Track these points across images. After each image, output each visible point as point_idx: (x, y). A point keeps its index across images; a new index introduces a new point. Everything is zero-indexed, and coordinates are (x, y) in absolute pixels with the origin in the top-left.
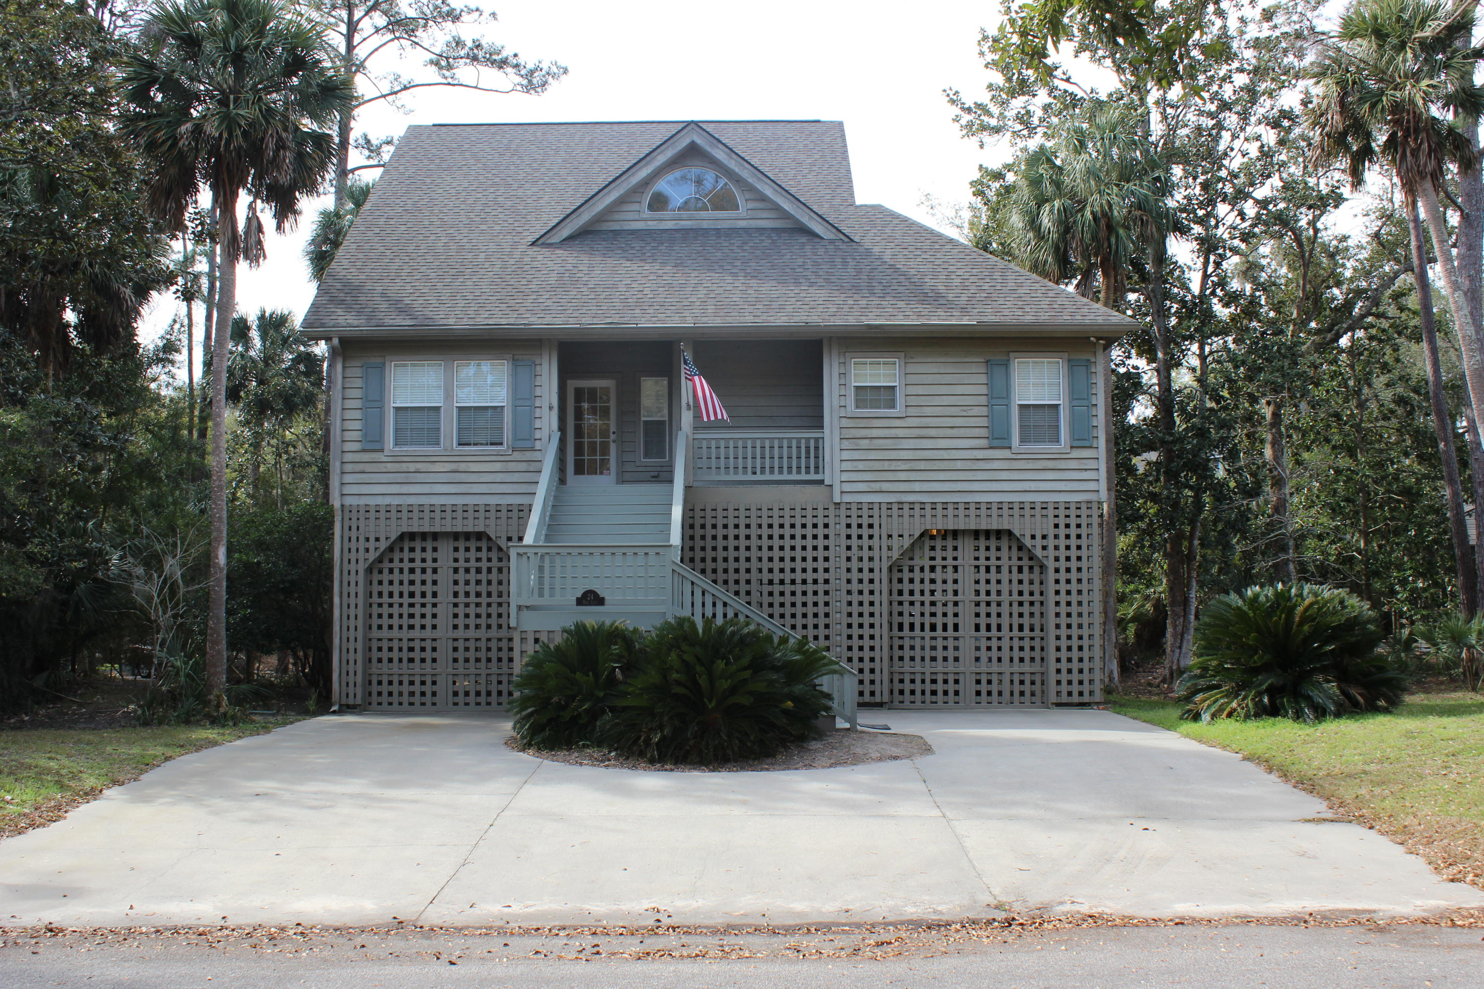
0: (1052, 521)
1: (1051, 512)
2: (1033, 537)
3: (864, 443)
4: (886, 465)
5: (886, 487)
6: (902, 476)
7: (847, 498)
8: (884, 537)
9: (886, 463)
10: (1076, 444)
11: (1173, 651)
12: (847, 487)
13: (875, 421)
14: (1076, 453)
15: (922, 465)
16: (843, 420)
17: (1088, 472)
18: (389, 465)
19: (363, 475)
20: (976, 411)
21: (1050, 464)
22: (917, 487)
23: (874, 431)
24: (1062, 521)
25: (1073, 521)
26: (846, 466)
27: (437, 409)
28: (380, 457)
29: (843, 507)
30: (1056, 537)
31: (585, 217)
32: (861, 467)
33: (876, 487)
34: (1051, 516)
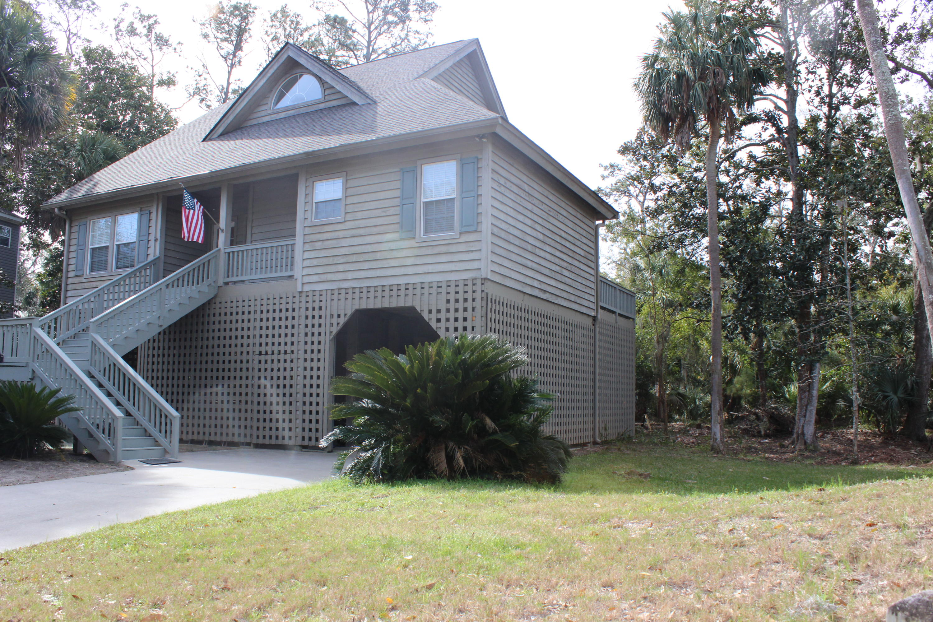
0: (443, 297)
1: (443, 290)
2: (430, 312)
3: (318, 245)
4: (331, 260)
5: (330, 277)
6: (341, 268)
7: (307, 288)
8: (328, 316)
9: (331, 258)
10: (464, 229)
11: (799, 419)
12: (306, 280)
13: (326, 227)
14: (464, 238)
15: (354, 258)
16: (306, 229)
17: (474, 253)
18: (86, 284)
19: (76, 291)
20: (392, 211)
21: (443, 249)
22: (350, 275)
23: (325, 234)
24: (452, 297)
25: (461, 297)
26: (307, 263)
27: (107, 247)
28: (82, 279)
29: (304, 295)
30: (448, 311)
31: (231, 118)
32: (315, 264)
33: (324, 277)
34: (444, 293)
